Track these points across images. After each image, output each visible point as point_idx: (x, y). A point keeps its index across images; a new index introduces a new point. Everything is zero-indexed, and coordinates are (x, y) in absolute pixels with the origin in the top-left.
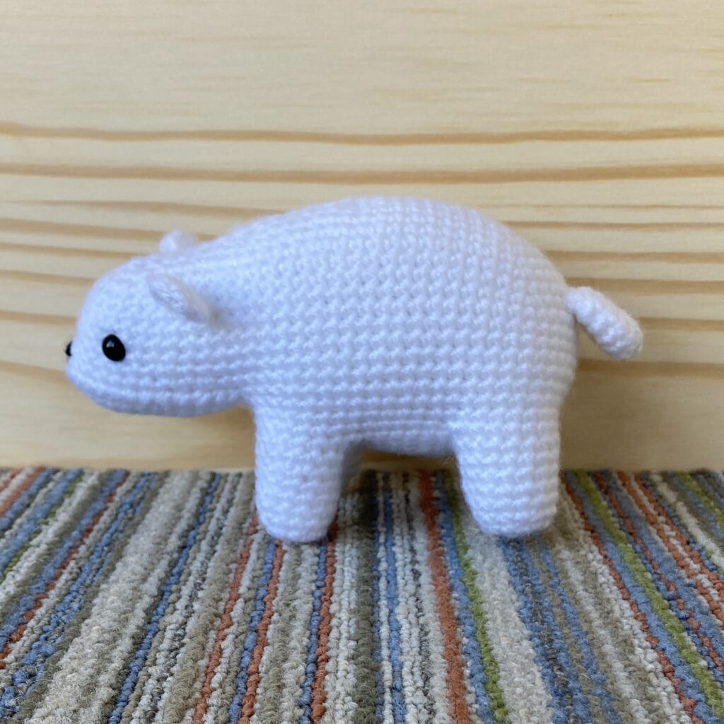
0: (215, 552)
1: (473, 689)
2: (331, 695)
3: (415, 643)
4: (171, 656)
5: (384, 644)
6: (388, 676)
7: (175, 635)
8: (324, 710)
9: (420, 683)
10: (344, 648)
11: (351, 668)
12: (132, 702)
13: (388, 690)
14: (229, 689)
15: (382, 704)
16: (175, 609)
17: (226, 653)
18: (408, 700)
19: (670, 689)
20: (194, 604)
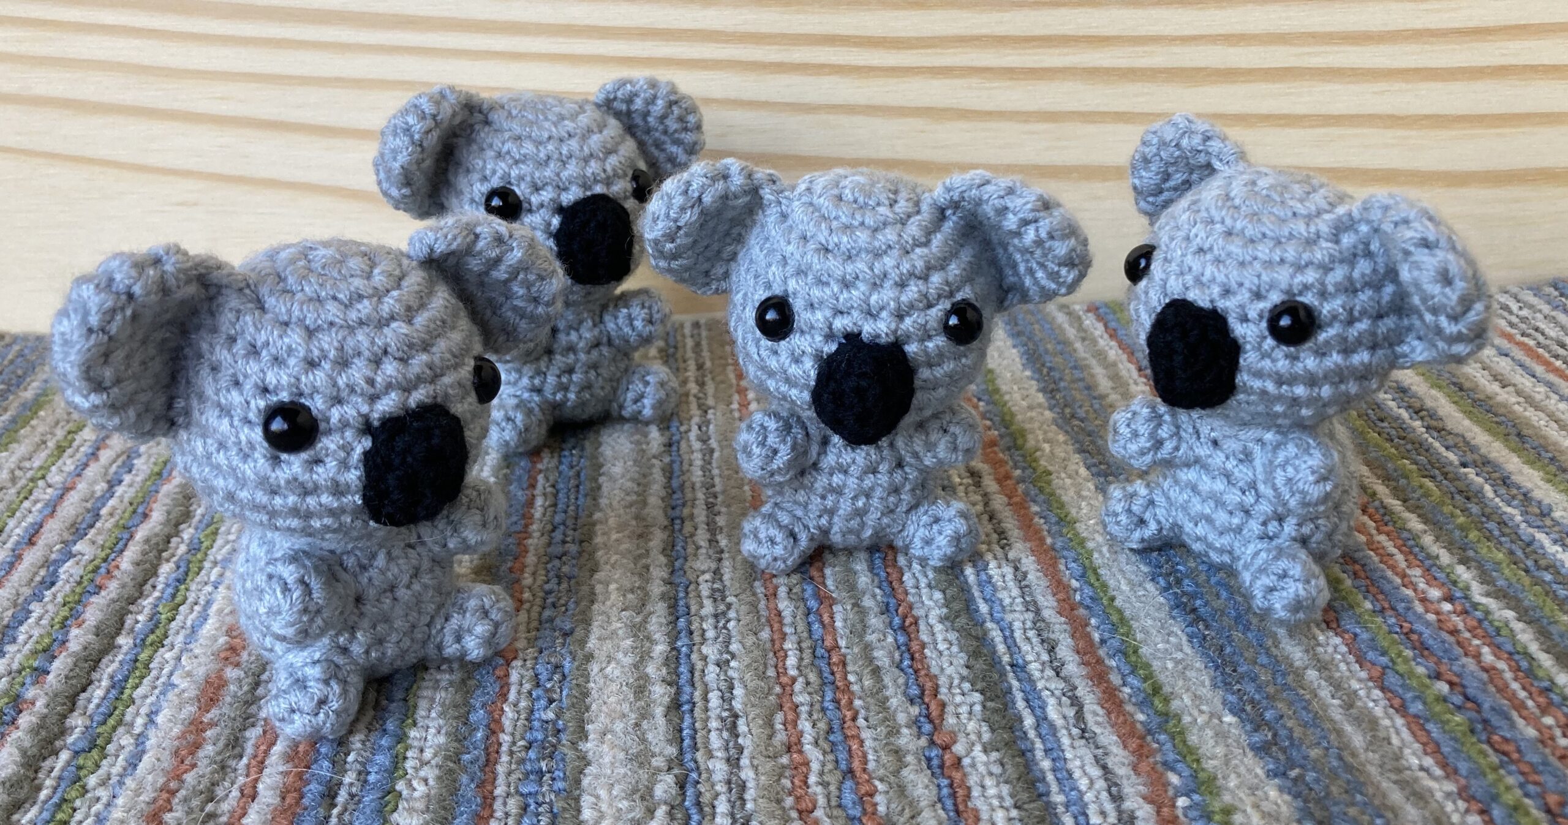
0: (712, 451)
1: (1114, 664)
2: (943, 681)
3: (1015, 592)
4: (721, 625)
5: (977, 594)
6: (1001, 648)
7: (713, 590)
8: (943, 705)
9: (1045, 657)
10: (931, 603)
11: (953, 636)
12: (700, 704)
13: (1008, 668)
14: (813, 677)
15: (1009, 691)
16: (698, 548)
17: (788, 620)
18: (1040, 685)
19: (1344, 649)
20: (719, 537)
